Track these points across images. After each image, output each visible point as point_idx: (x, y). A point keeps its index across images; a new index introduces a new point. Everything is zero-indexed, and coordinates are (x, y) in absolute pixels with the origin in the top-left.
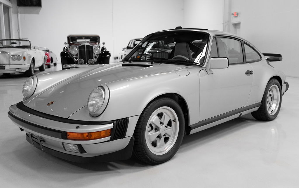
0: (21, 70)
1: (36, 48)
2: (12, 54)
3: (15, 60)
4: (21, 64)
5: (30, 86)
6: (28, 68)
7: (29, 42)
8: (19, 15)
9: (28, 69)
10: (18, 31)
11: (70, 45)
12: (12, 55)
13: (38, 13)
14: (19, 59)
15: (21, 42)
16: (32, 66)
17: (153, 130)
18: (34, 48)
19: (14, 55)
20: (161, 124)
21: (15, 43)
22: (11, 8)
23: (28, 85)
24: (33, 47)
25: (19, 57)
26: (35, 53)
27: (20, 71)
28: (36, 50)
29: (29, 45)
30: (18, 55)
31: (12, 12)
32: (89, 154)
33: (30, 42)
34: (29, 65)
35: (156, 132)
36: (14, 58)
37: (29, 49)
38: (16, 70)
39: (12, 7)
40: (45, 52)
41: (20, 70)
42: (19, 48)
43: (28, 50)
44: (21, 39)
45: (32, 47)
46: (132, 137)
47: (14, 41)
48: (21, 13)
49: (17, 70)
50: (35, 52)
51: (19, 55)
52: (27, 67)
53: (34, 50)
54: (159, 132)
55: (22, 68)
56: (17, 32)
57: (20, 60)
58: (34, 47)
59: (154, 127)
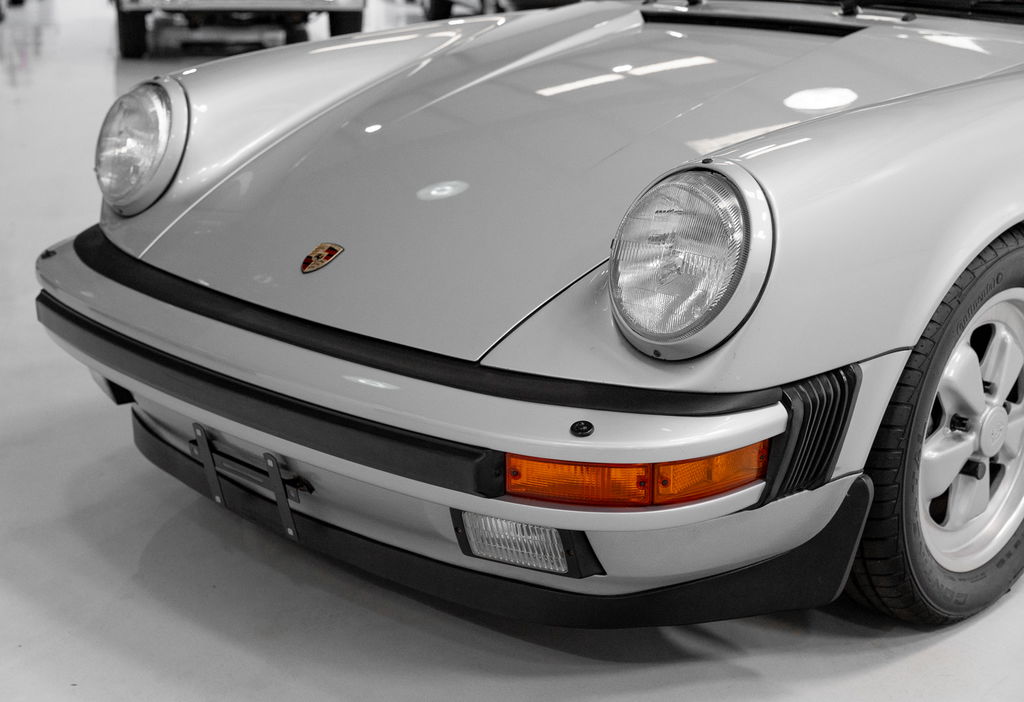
5: (146, 142)
17: (944, 430)
20: (986, 391)
23: (132, 136)
32: (615, 581)
35: (959, 438)
46: (859, 478)
54: (971, 438)
59: (949, 408)
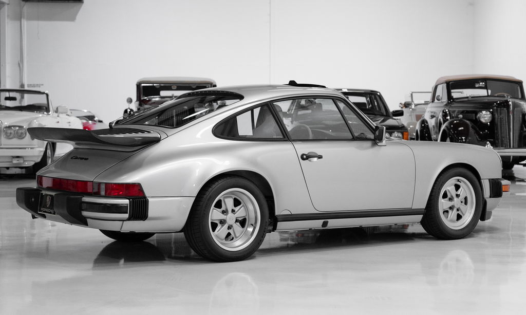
0: (24, 161)
1: (60, 110)
2: (6, 123)
3: (11, 137)
4: (25, 148)
6: (38, 156)
7: (45, 95)
8: (25, 23)
9: (39, 160)
10: (20, 65)
11: (140, 105)
12: (6, 127)
13: (73, 19)
14: (21, 137)
15: (26, 96)
16: (49, 152)
18: (56, 112)
19: (9, 127)
21: (14, 99)
22: (6, 7)
24: (55, 109)
25: (20, 131)
26: (58, 122)
27: (20, 163)
28: (60, 115)
29: (45, 102)
30: (19, 127)
31: (8, 16)
33: (47, 95)
34: (43, 149)
36: (11, 133)
37: (45, 113)
38: (12, 162)
39: (8, 4)
40: (84, 121)
41: (21, 161)
42: (21, 111)
43: (41, 115)
44: (26, 88)
45: (51, 109)
47: (12, 95)
48: (29, 19)
49: (15, 161)
50: (58, 119)
51: (21, 127)
52: (37, 154)
53: (56, 114)
55: (26, 156)
56: (18, 68)
57: (23, 138)
58: (57, 108)
